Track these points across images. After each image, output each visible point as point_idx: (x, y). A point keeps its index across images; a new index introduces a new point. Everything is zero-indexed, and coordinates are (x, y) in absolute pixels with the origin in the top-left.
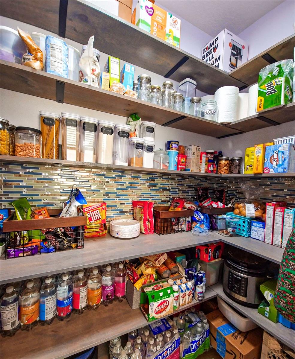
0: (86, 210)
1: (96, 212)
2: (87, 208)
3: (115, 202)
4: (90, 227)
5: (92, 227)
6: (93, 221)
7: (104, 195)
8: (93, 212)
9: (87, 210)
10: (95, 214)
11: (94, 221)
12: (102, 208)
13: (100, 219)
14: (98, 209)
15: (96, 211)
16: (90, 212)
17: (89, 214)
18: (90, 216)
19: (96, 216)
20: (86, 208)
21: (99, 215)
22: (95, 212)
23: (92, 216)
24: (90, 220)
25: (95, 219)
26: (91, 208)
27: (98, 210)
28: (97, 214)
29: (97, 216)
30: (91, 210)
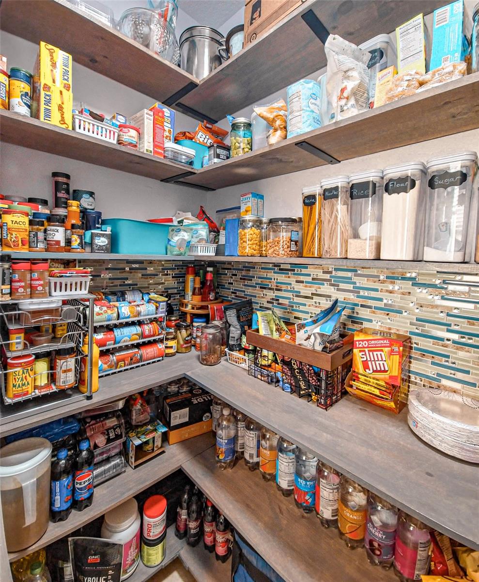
0: (359, 344)
1: (377, 354)
2: (361, 342)
3: (442, 346)
4: (365, 380)
5: (370, 382)
6: (371, 371)
7: (411, 324)
8: (371, 353)
9: (360, 346)
10: (376, 359)
11: (374, 371)
12: (392, 351)
13: (385, 371)
14: (382, 351)
15: (379, 353)
16: (366, 350)
17: (364, 353)
18: (365, 359)
19: (377, 363)
20: (359, 341)
21: (384, 362)
22: (375, 353)
23: (369, 359)
24: (366, 366)
25: (375, 369)
26: (368, 344)
27: (381, 353)
28: (380, 359)
29: (379, 365)
30: (368, 347)
